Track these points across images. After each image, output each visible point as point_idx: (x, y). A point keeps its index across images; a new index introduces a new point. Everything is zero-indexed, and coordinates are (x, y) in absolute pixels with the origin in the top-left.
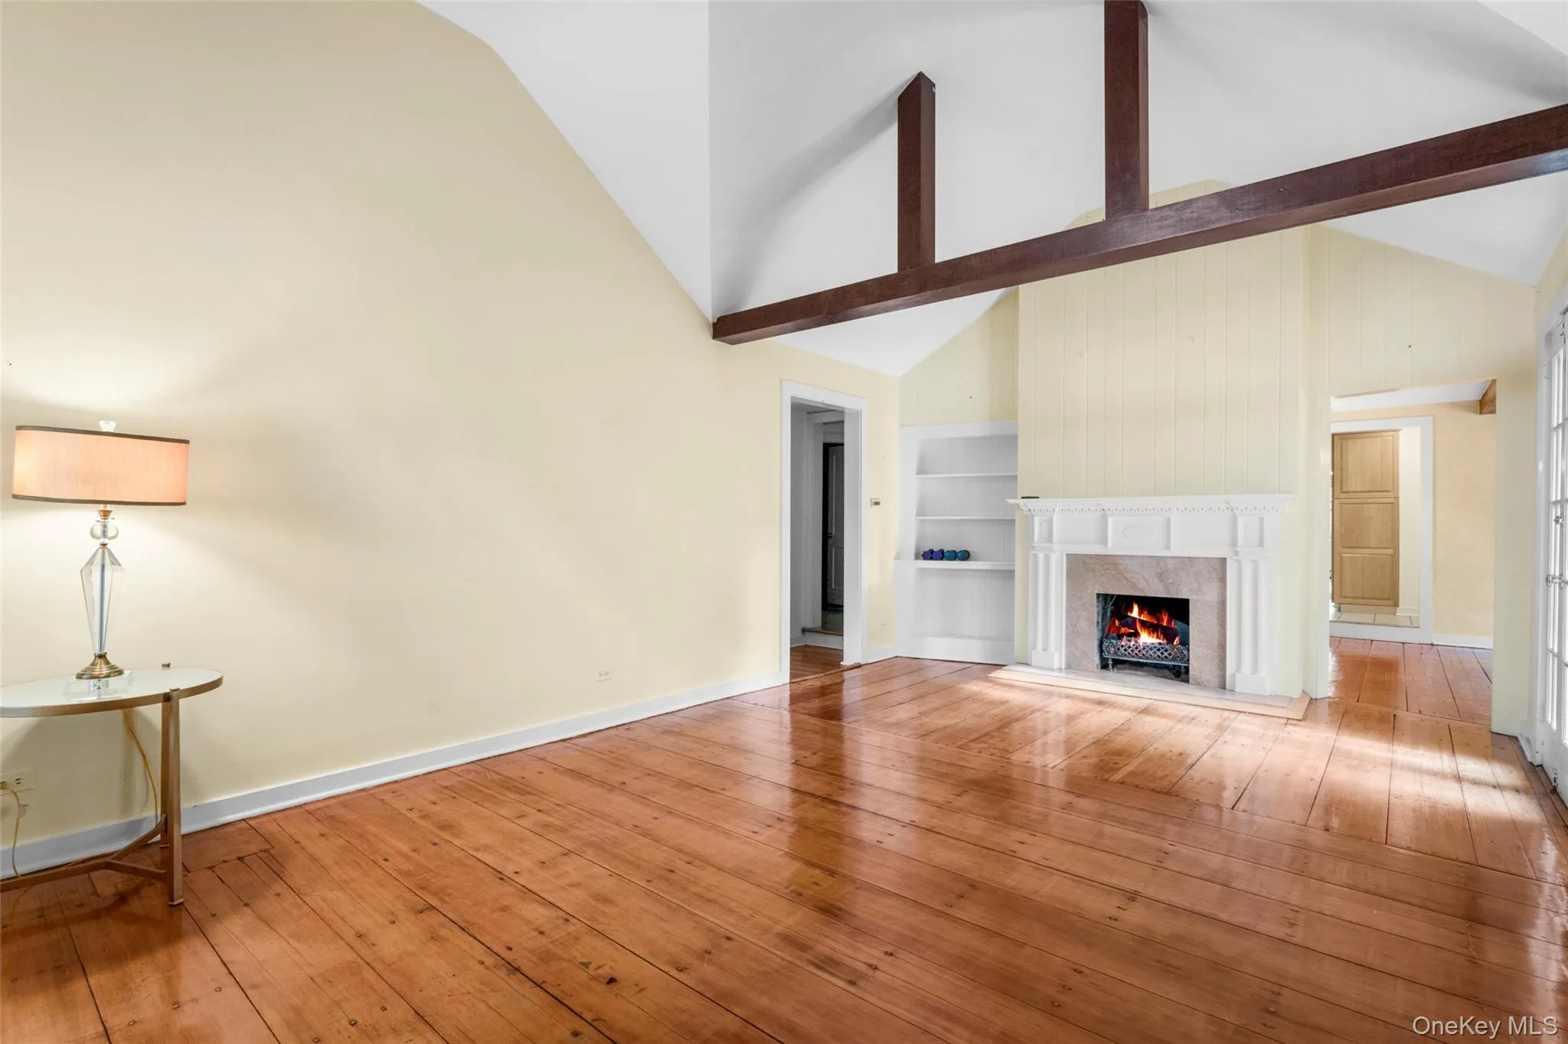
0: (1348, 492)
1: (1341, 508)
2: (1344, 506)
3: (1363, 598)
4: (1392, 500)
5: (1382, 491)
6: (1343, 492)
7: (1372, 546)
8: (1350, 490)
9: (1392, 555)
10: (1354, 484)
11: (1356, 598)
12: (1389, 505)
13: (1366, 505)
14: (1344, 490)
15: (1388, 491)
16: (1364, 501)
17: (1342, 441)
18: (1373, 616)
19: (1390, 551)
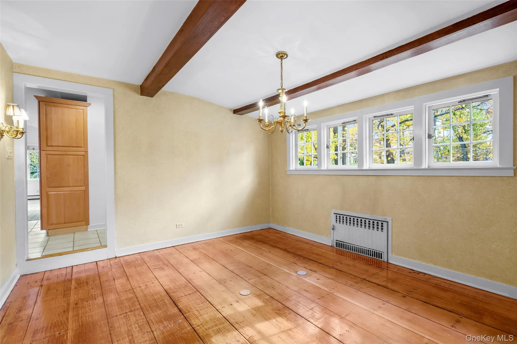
0: (52, 146)
1: (47, 158)
2: (49, 156)
3: (65, 223)
4: (83, 153)
5: (77, 147)
6: (47, 146)
7: (71, 185)
8: (53, 145)
9: (85, 190)
10: (57, 140)
11: (61, 224)
12: (82, 156)
13: (65, 156)
14: (49, 144)
15: (81, 147)
16: (64, 153)
17: (47, 106)
18: (73, 234)
19: (83, 188)
